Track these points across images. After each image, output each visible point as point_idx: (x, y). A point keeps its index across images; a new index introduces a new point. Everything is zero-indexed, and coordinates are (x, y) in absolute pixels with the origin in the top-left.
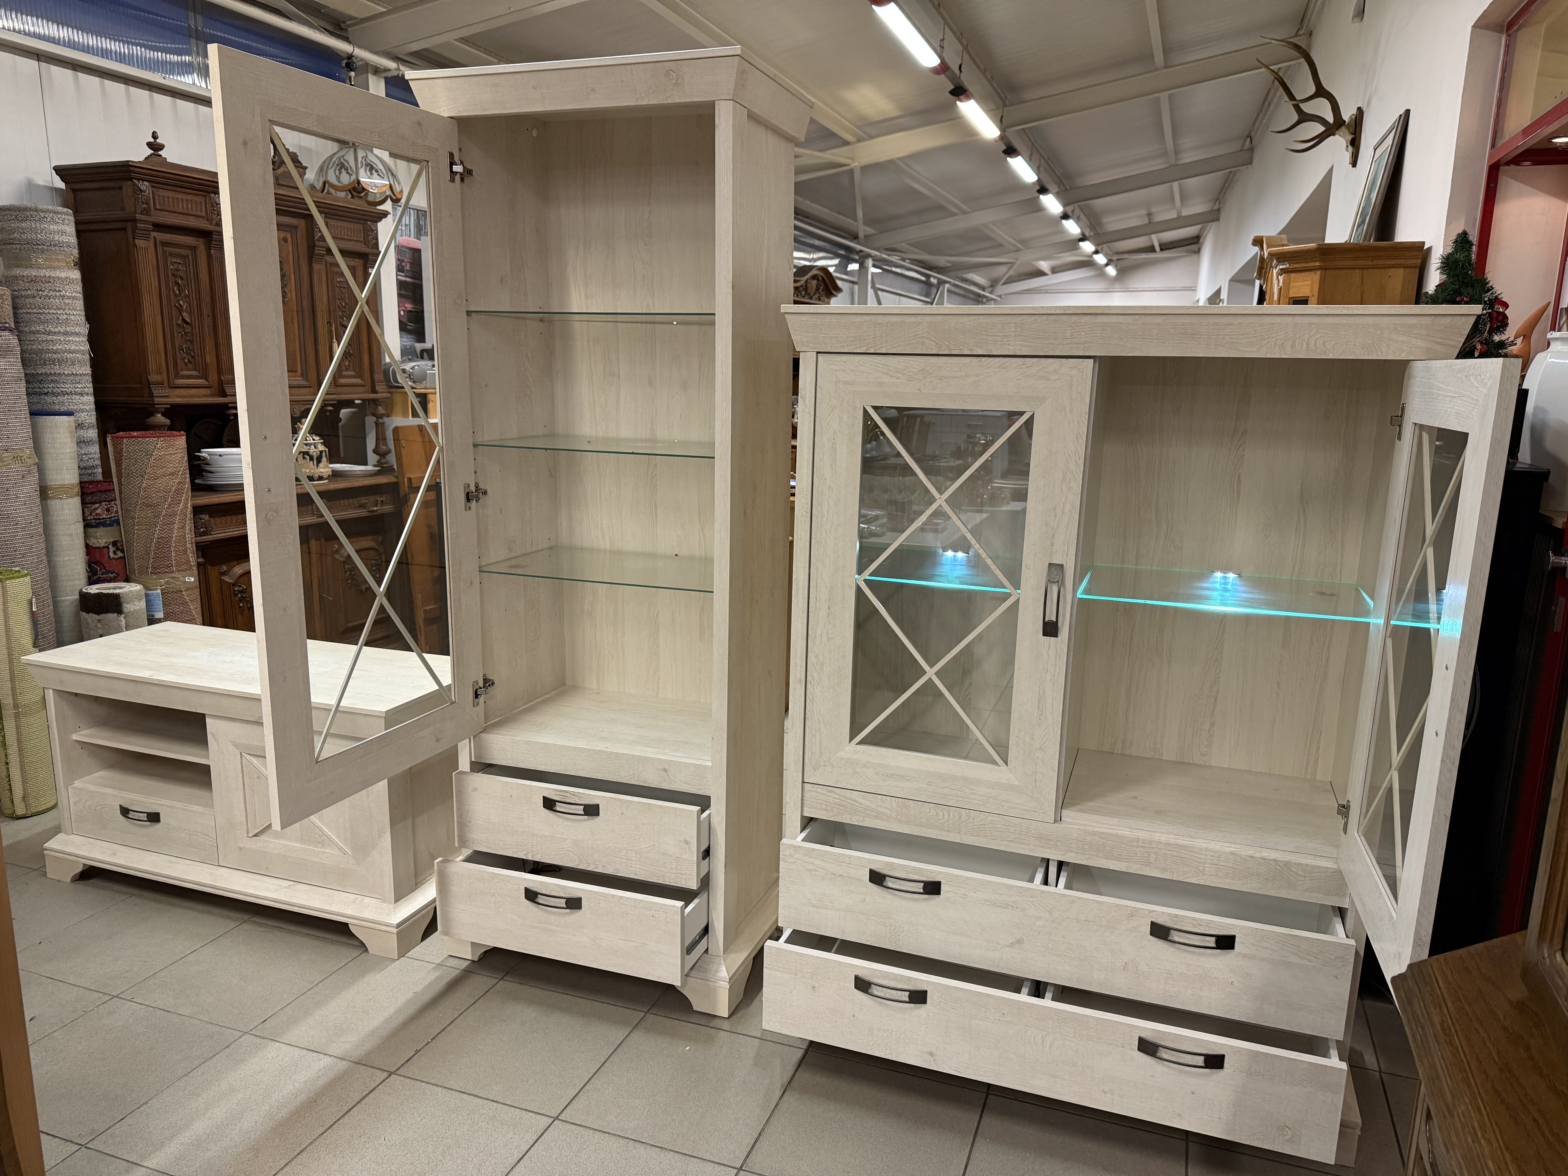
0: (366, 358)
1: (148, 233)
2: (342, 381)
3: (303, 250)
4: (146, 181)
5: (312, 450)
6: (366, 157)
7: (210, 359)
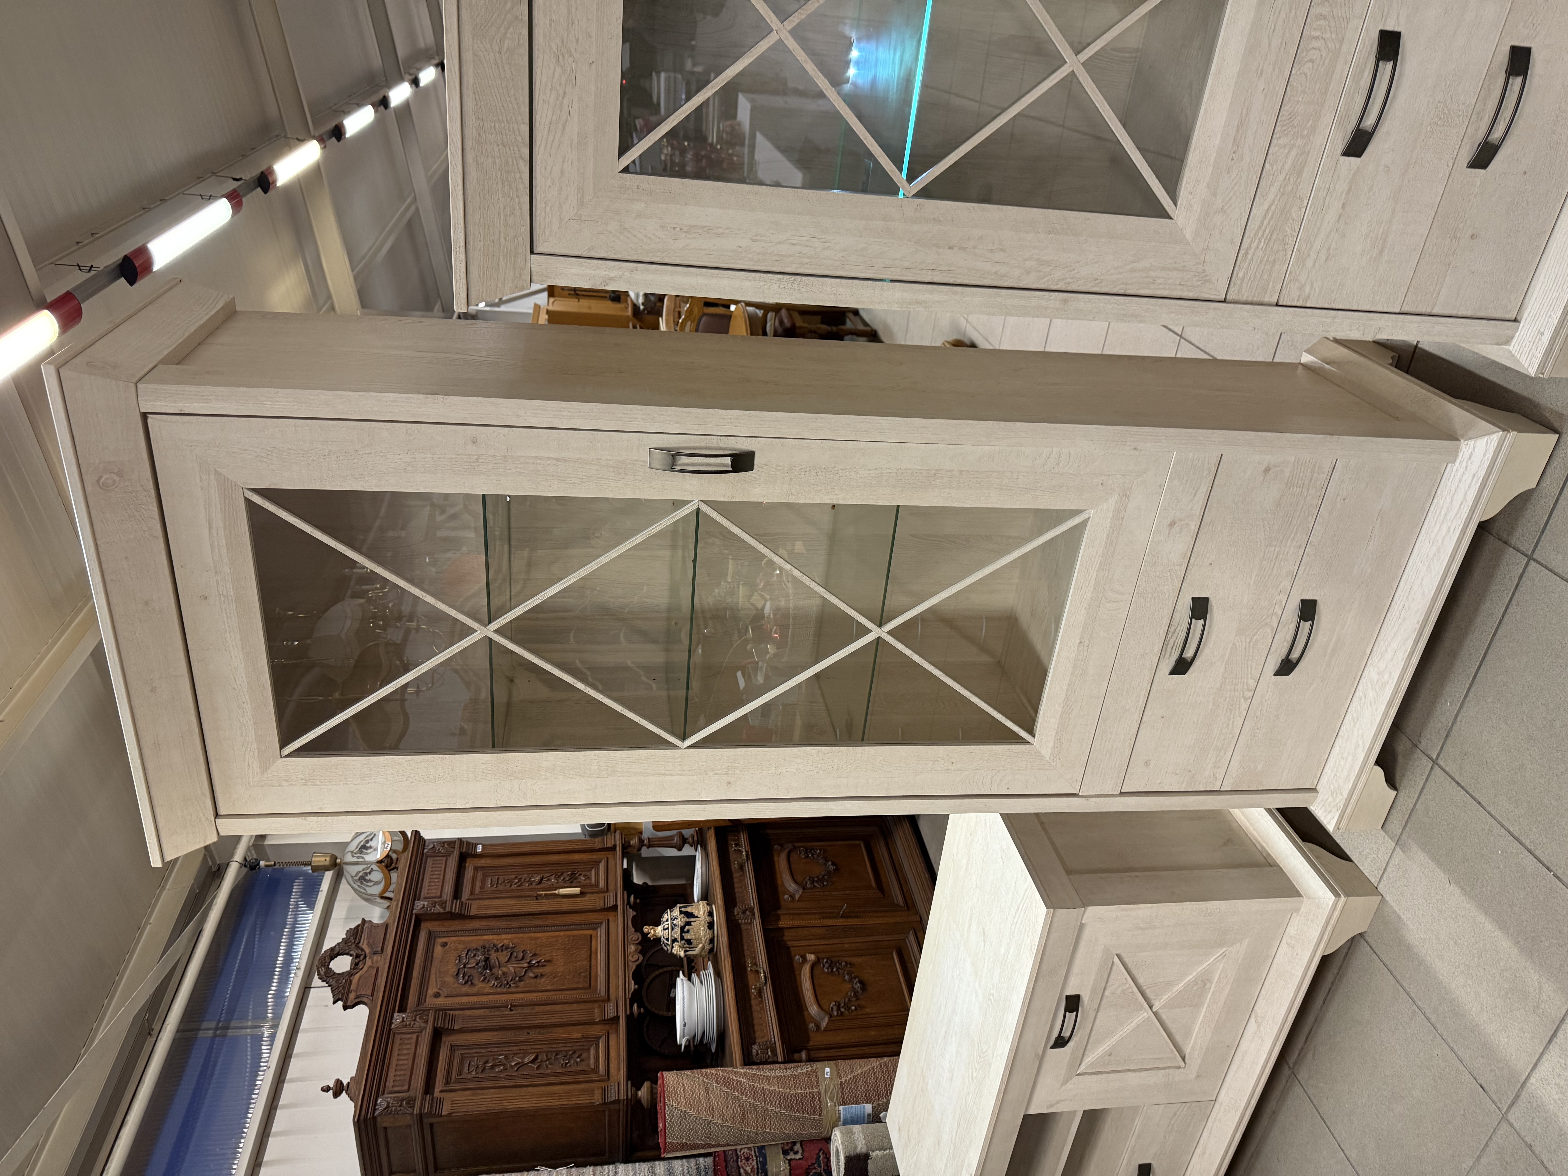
0: (577, 857)
1: (435, 1100)
2: (602, 884)
3: (456, 925)
4: (376, 1100)
5: (680, 922)
6: (352, 852)
7: (576, 1033)
